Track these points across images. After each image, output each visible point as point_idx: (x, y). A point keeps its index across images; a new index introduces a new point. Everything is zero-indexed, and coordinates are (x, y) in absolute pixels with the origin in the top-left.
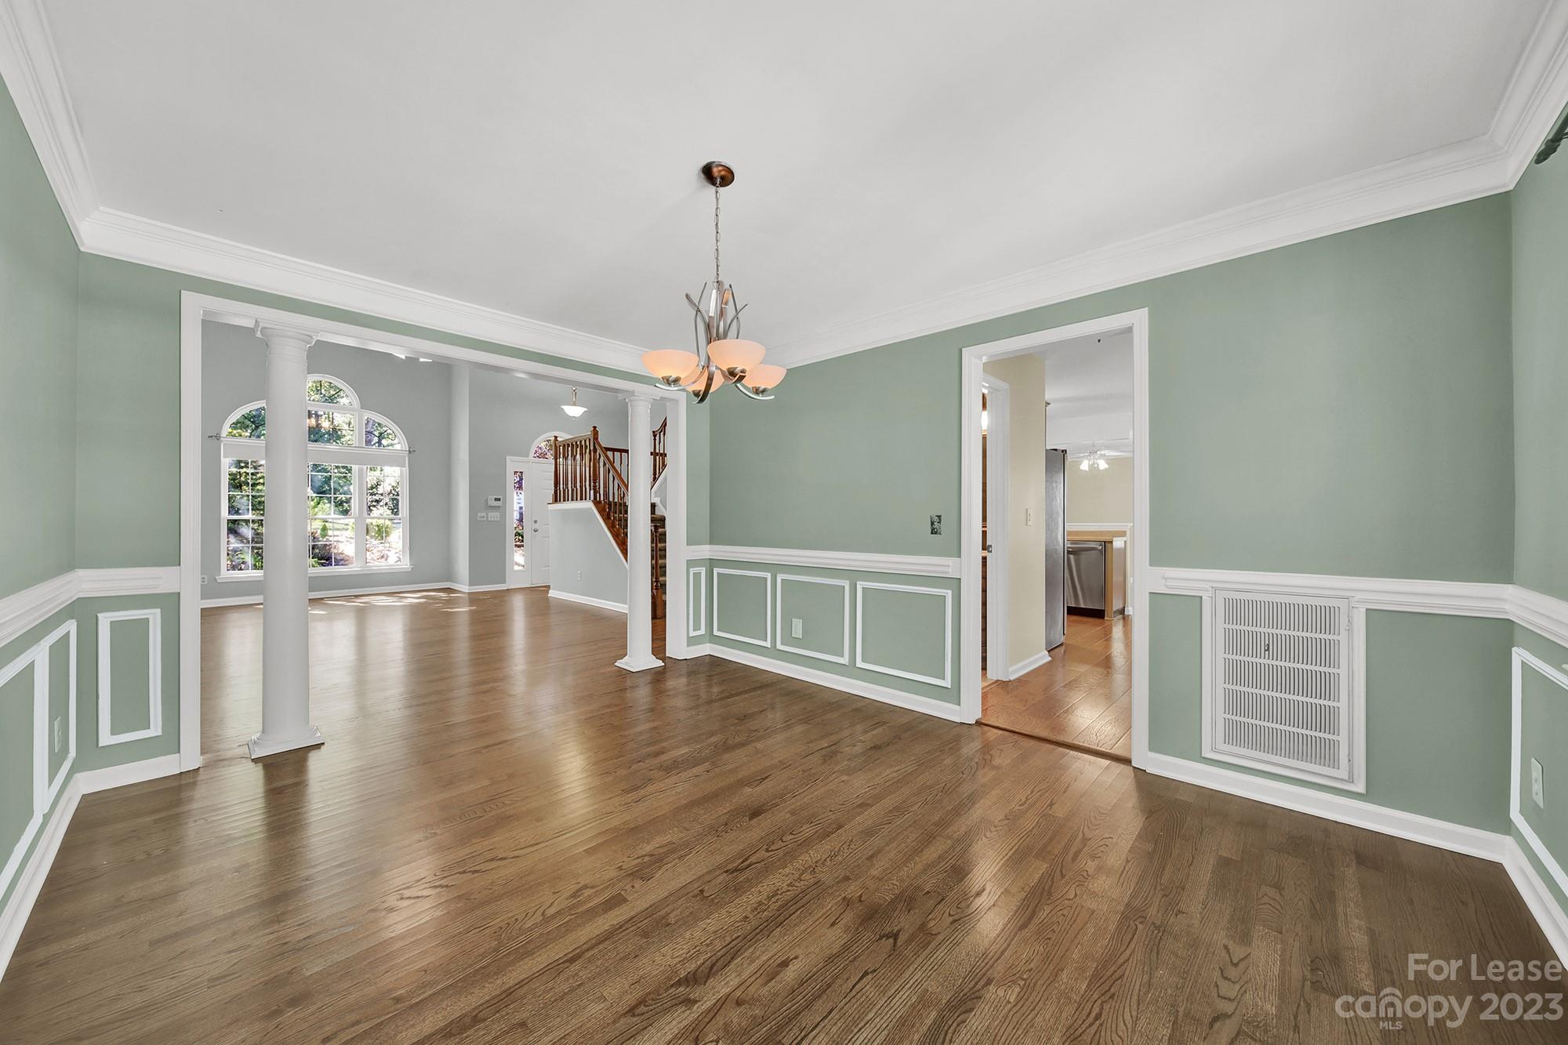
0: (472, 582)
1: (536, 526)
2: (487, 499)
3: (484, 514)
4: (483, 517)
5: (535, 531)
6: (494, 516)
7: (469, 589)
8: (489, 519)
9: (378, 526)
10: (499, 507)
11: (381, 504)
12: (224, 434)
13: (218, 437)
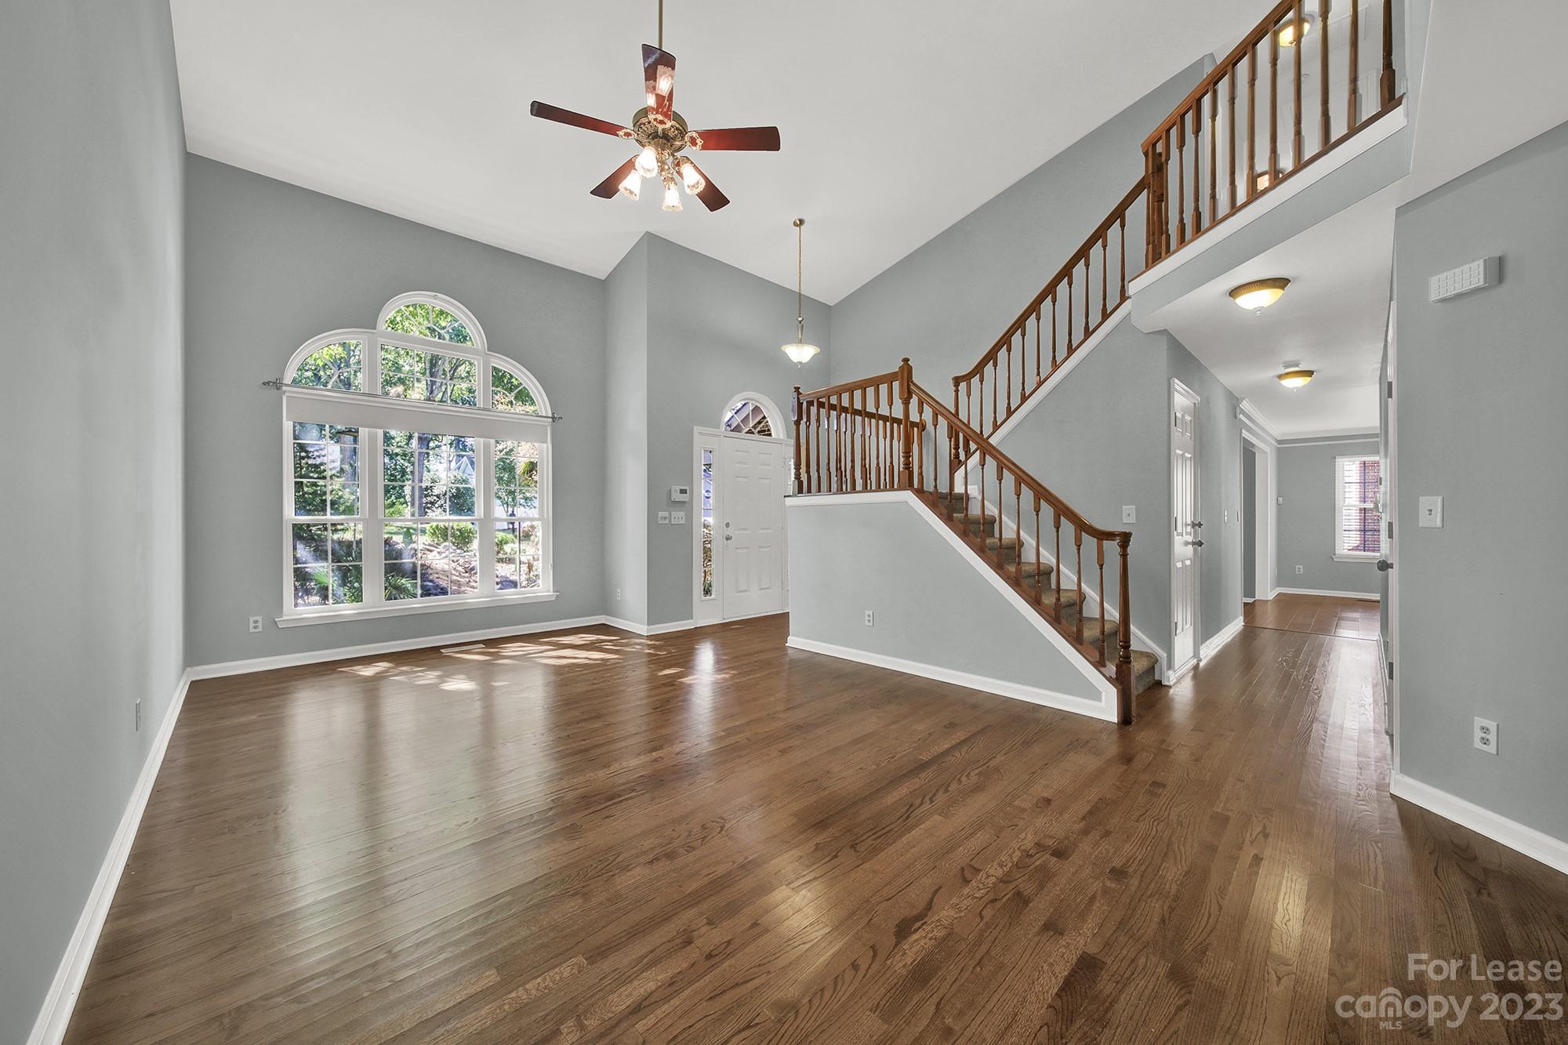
0: (651, 621)
1: (729, 532)
2: (670, 491)
3: (666, 514)
4: (665, 518)
5: (727, 539)
6: (679, 517)
7: (648, 630)
8: (673, 523)
9: (460, 531)
10: (684, 502)
11: (436, 505)
12: (288, 380)
13: (277, 385)
